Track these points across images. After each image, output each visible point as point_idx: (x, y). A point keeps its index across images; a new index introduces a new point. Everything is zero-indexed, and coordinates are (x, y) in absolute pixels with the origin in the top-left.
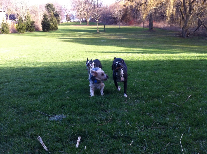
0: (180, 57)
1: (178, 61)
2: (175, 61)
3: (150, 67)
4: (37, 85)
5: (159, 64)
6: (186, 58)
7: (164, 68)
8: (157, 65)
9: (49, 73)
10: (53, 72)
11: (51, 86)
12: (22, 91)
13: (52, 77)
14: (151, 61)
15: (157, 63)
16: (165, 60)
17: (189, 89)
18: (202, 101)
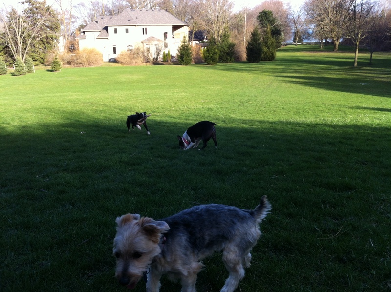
4: (227, 158)
11: (248, 162)
12: (203, 164)
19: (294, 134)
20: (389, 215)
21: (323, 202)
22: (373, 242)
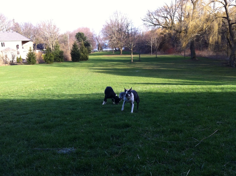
0: (222, 88)
1: (219, 93)
2: (215, 93)
3: (184, 99)
4: (55, 117)
5: (195, 96)
6: (229, 90)
7: (199, 101)
8: (192, 98)
9: (71, 105)
10: (75, 104)
11: (68, 118)
12: (37, 123)
13: (73, 109)
14: (187, 94)
15: (193, 96)
17: (218, 124)
18: (228, 136)
20: (149, 139)
21: (112, 136)
22: (139, 156)
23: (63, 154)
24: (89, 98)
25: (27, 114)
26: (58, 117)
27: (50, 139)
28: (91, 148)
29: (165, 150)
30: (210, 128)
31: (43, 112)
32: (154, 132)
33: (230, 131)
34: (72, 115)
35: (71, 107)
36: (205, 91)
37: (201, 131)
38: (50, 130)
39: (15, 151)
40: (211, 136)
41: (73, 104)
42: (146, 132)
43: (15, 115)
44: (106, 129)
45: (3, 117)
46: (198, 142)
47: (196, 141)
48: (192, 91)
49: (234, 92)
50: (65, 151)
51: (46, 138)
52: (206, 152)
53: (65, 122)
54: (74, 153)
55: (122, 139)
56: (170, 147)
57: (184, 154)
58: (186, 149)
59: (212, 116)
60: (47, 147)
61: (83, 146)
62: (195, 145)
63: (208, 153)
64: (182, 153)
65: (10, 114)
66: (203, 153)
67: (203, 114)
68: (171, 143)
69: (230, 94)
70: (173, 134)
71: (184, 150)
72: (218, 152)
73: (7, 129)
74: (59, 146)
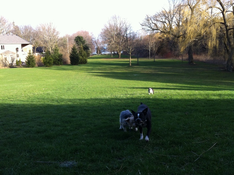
0: (220, 95)
1: (216, 100)
2: (213, 100)
3: (182, 107)
4: (56, 126)
5: (193, 103)
6: (226, 97)
7: (197, 109)
8: (190, 105)
9: (70, 112)
11: (68, 127)
12: (38, 132)
13: (73, 117)
14: (185, 100)
15: (191, 103)
16: (201, 99)
17: (217, 136)
18: (226, 150)
19: (98, 106)
20: (150, 152)
21: (113, 148)
22: (140, 172)
23: (65, 168)
24: (88, 104)
25: (28, 122)
26: (58, 126)
27: (51, 151)
28: (93, 161)
29: (165, 165)
30: (209, 141)
31: (43, 120)
32: (154, 144)
33: (228, 144)
34: (72, 123)
35: (71, 114)
36: (203, 98)
37: (199, 143)
38: (52, 140)
39: (18, 164)
40: (210, 149)
41: (73, 111)
42: (146, 144)
43: (15, 122)
44: (106, 140)
45: (3, 125)
46: (197, 157)
47: (195, 155)
48: (190, 98)
49: (232, 100)
50: (66, 165)
51: (47, 149)
52: (206, 167)
53: (65, 131)
54: (76, 167)
55: (123, 152)
56: (171, 162)
57: (184, 169)
58: (186, 164)
59: (211, 126)
60: (49, 160)
61: (85, 160)
62: (194, 159)
63: (208, 169)
64: (182, 168)
65: (11, 122)
66: (202, 169)
67: (201, 125)
68: (171, 156)
69: (227, 101)
70: (173, 146)
71: (183, 164)
72: (217, 168)
73: (8, 138)
74: (60, 159)
